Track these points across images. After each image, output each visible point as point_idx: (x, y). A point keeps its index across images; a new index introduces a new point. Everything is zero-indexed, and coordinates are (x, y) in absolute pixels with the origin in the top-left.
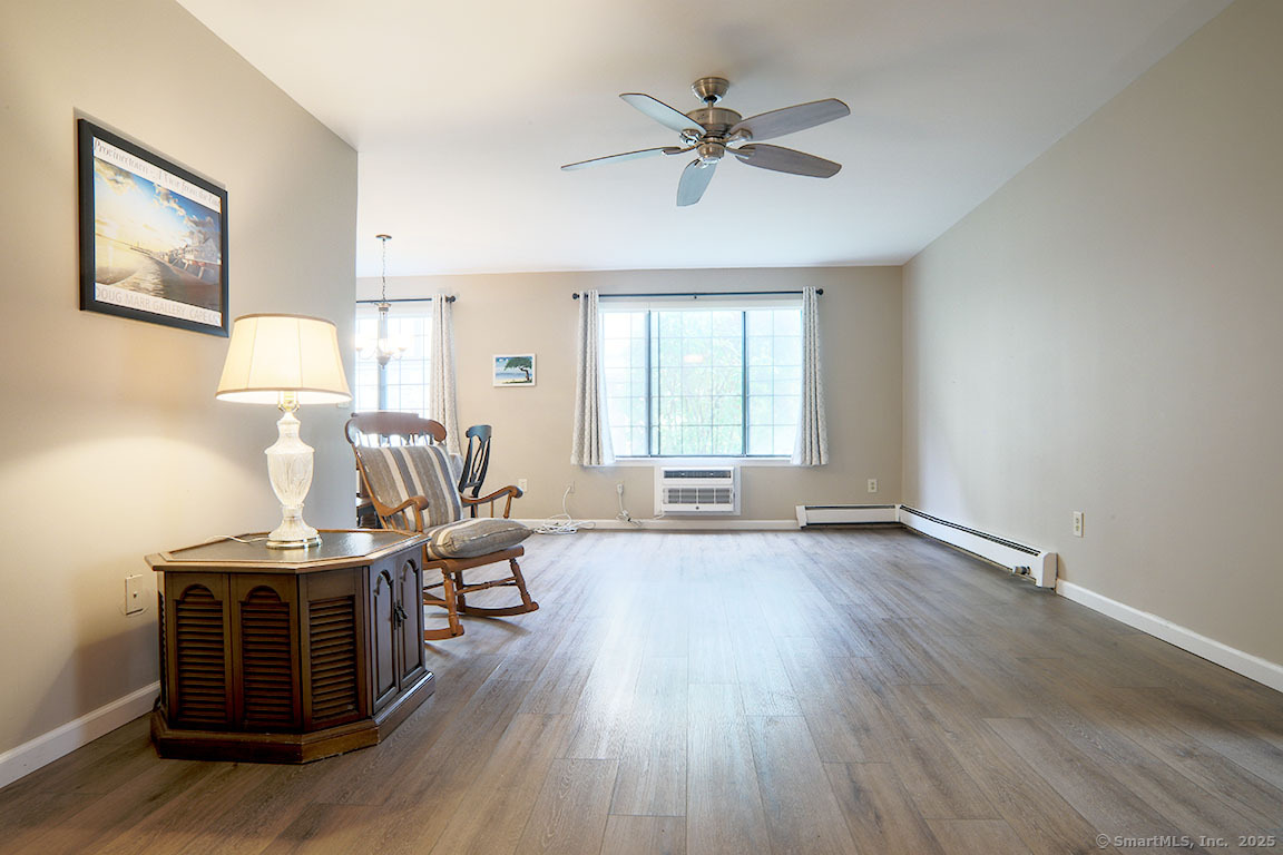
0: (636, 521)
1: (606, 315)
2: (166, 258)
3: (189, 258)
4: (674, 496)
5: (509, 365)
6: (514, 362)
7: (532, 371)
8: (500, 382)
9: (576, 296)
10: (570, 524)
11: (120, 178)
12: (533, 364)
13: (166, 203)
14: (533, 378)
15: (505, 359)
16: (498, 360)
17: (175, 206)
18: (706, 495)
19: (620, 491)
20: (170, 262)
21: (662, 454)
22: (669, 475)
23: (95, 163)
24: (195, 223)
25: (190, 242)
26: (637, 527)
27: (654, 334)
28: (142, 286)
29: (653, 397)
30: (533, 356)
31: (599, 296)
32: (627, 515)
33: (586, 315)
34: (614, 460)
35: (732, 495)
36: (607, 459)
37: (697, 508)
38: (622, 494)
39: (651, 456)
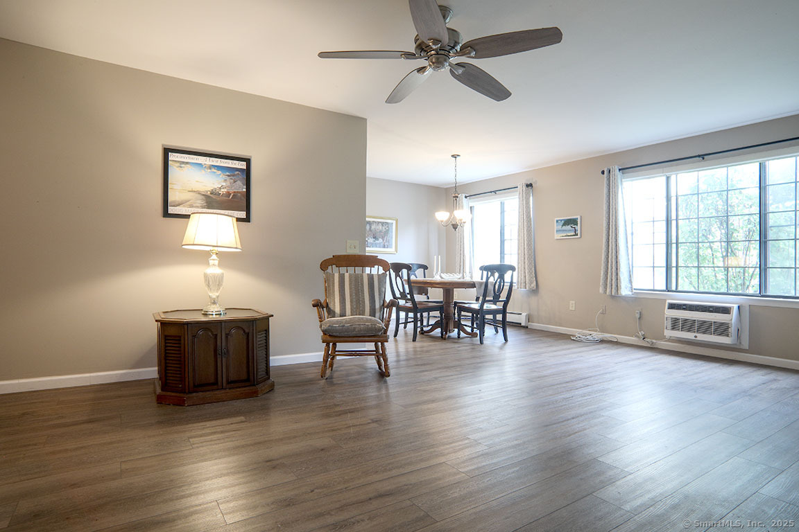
0: (648, 340)
1: (624, 184)
2: (209, 193)
3: (224, 191)
4: (675, 324)
5: (564, 225)
6: (567, 222)
7: (578, 228)
8: (558, 236)
9: (603, 172)
10: (598, 335)
11: (183, 165)
12: (579, 223)
13: (209, 170)
14: (579, 232)
15: (561, 220)
16: (557, 221)
17: (215, 171)
18: (704, 327)
19: (638, 316)
20: (211, 194)
21: (679, 289)
22: (672, 306)
23: (170, 162)
24: (228, 176)
25: (224, 184)
26: (649, 345)
27: (673, 193)
28: (194, 205)
29: (671, 244)
30: (579, 217)
31: (620, 170)
32: (643, 335)
33: (609, 185)
34: (632, 291)
35: (733, 330)
36: (625, 291)
37: (696, 337)
38: (639, 318)
39: (668, 291)
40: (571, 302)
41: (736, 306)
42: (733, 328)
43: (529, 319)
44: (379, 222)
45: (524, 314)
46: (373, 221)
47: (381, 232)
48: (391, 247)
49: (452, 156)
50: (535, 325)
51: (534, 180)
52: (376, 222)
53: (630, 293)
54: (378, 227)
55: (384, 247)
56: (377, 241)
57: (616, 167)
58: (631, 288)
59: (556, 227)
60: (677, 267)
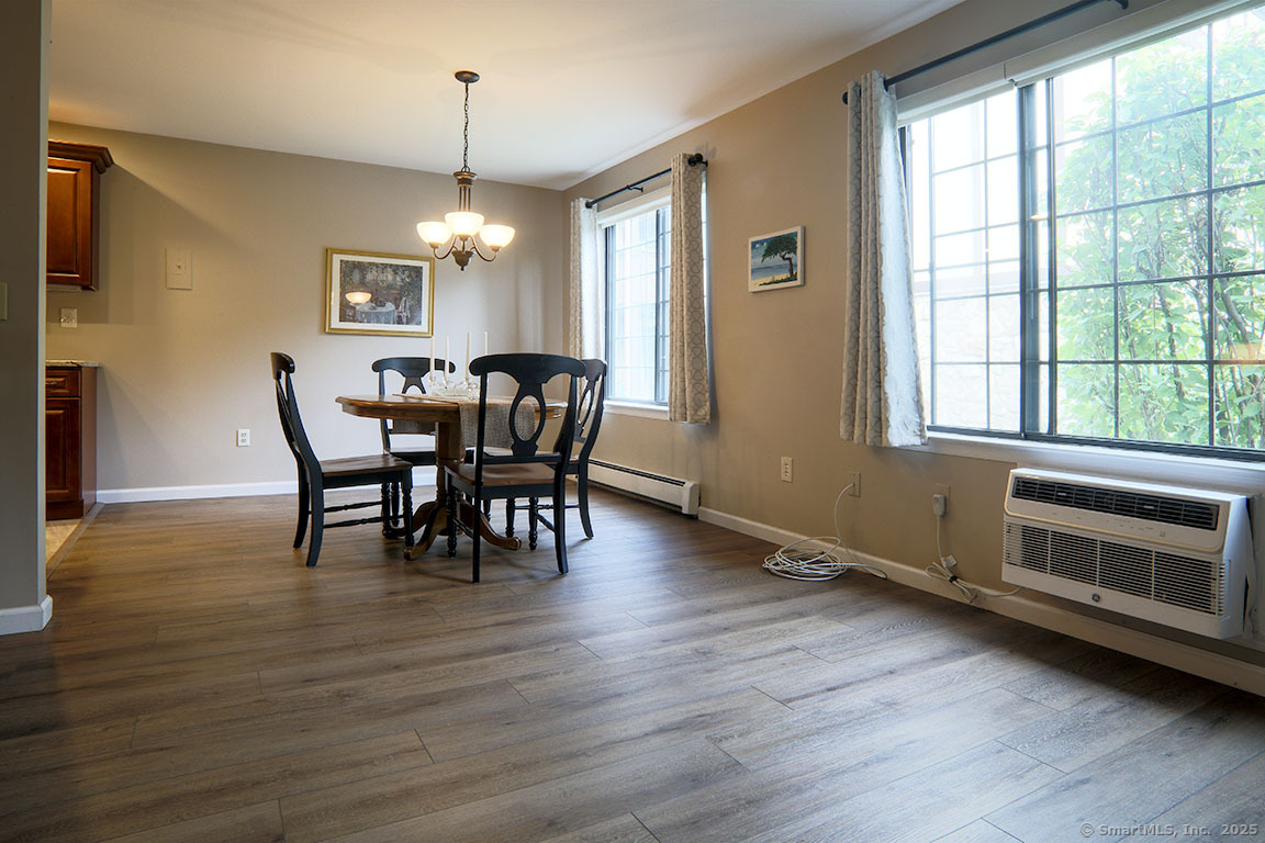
0: (965, 586)
5: (768, 253)
6: (774, 246)
7: (798, 258)
9: (846, 98)
12: (799, 245)
14: (799, 270)
15: (761, 242)
16: (754, 244)
18: (1125, 567)
19: (938, 509)
22: (1026, 489)
26: (968, 602)
29: (1037, 292)
30: (798, 229)
31: (887, 84)
32: (951, 569)
33: (858, 129)
34: (922, 436)
35: (1225, 587)
36: (900, 434)
37: (1096, 598)
38: (945, 515)
39: (1027, 437)
40: (784, 460)
41: (1235, 501)
42: (1225, 581)
43: (700, 495)
44: (385, 266)
45: (688, 485)
46: (370, 264)
47: (389, 287)
48: (419, 323)
49: (459, 76)
50: (713, 515)
51: (710, 149)
52: (377, 265)
53: (917, 441)
54: (381, 277)
55: (400, 322)
56: (379, 309)
57: (876, 74)
58: (921, 425)
59: (752, 260)
60: (1053, 363)
